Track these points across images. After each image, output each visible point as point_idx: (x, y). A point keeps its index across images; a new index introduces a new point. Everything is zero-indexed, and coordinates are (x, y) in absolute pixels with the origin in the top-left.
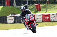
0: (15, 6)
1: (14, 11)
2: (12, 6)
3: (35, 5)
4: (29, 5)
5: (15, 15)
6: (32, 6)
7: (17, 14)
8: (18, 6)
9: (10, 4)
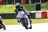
0: (30, 4)
1: (29, 8)
2: (28, 4)
3: (47, 3)
4: (42, 3)
5: (31, 12)
6: (44, 4)
7: (32, 11)
8: (33, 4)
9: (26, 2)
